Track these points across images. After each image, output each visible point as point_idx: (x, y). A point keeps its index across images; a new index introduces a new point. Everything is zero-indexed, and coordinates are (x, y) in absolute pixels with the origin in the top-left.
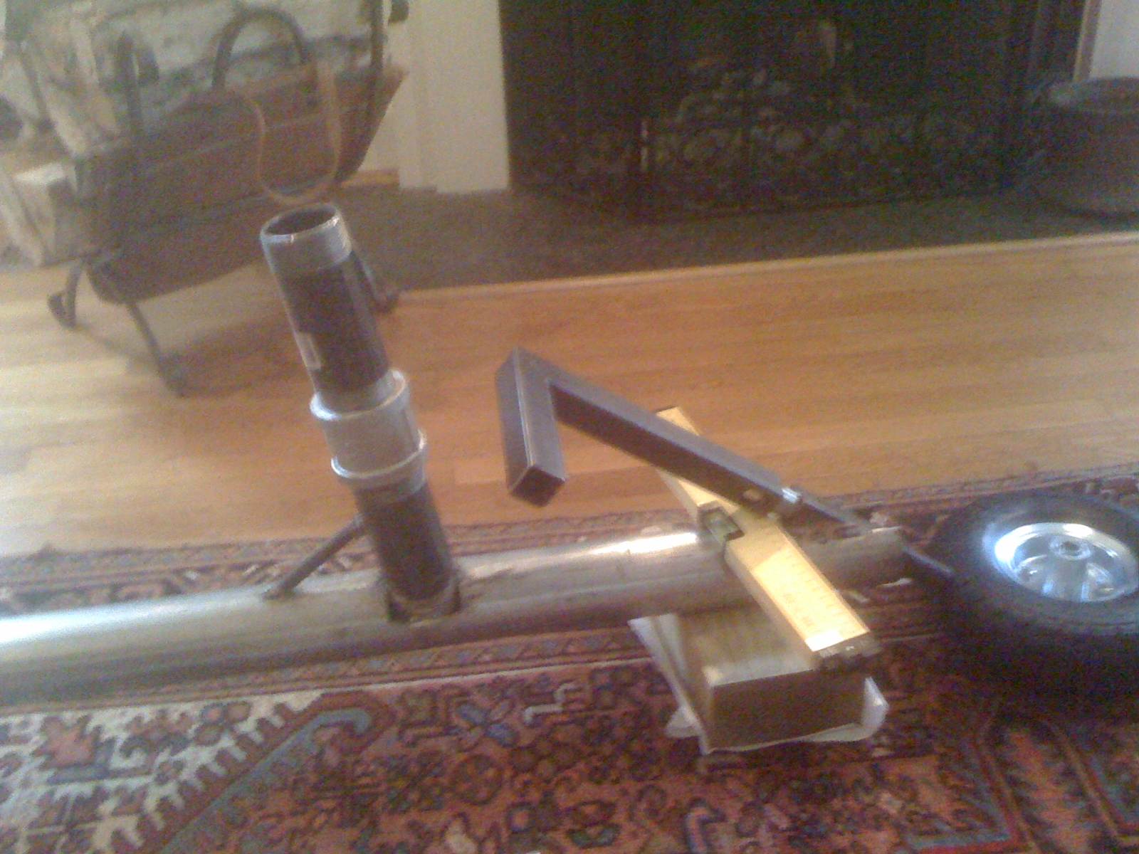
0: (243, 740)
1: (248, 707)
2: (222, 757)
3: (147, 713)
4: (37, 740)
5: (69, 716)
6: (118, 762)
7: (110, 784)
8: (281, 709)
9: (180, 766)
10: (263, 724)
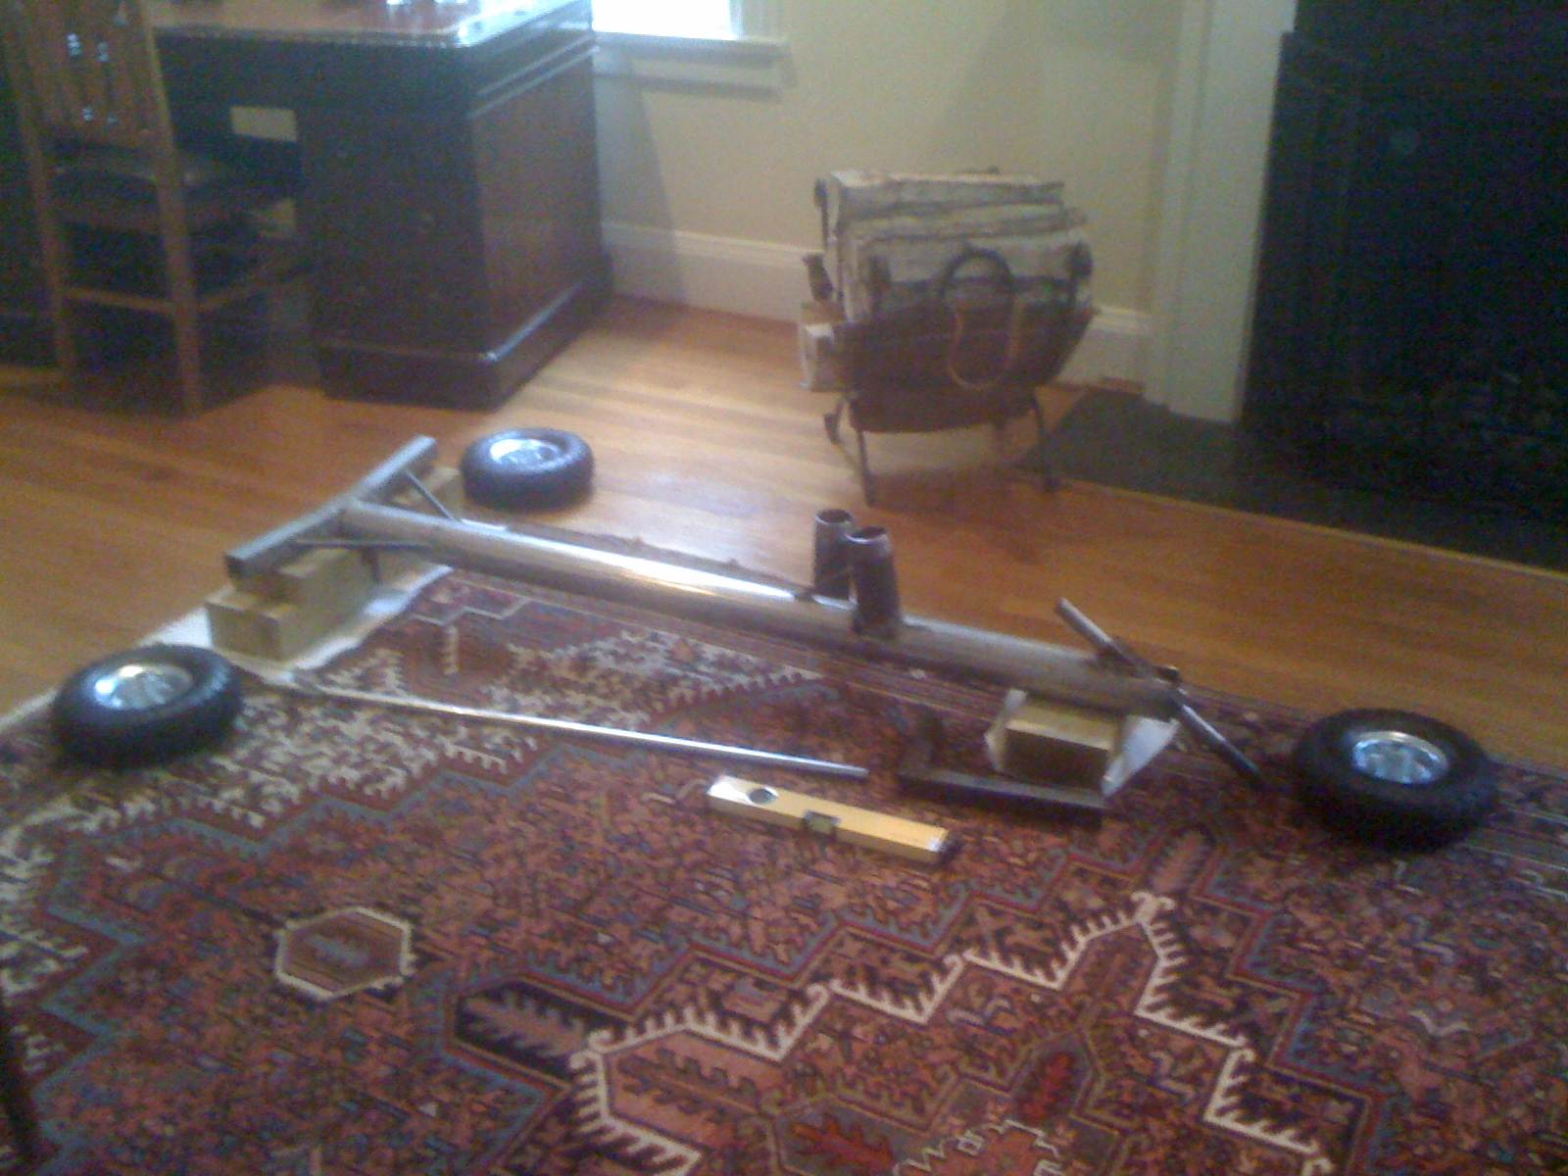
0: (768, 681)
1: (781, 668)
2: (754, 684)
3: (730, 653)
4: (671, 645)
5: (692, 641)
6: (702, 668)
7: (693, 675)
8: (798, 676)
9: (730, 680)
10: (784, 679)
